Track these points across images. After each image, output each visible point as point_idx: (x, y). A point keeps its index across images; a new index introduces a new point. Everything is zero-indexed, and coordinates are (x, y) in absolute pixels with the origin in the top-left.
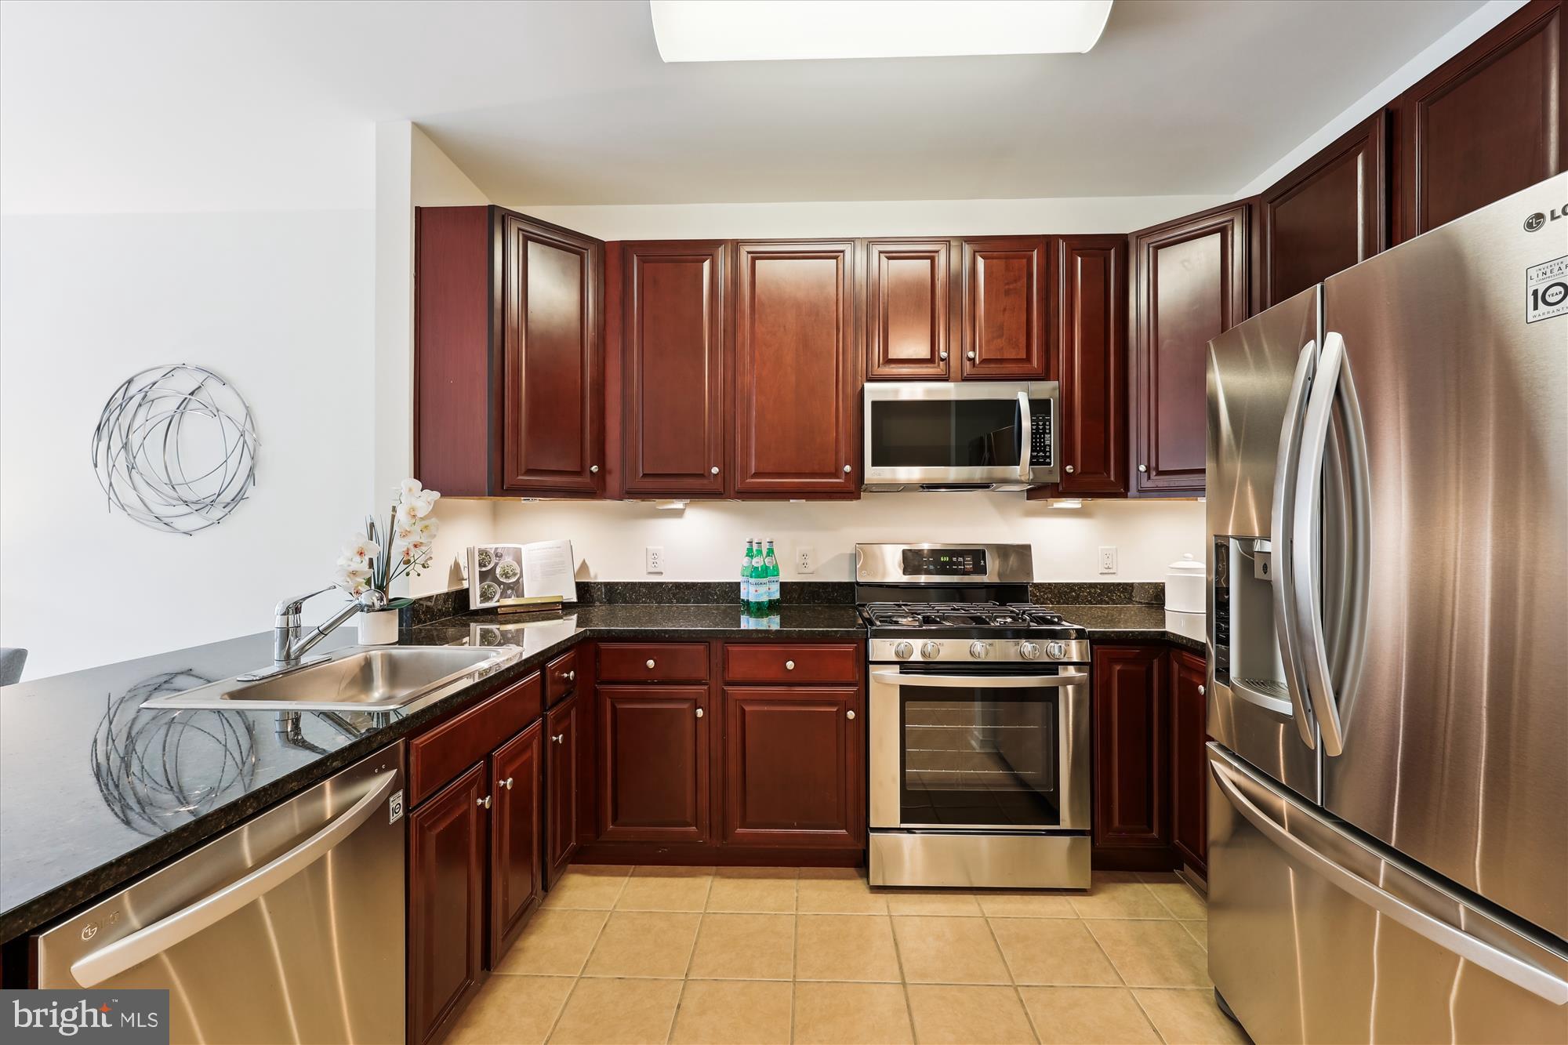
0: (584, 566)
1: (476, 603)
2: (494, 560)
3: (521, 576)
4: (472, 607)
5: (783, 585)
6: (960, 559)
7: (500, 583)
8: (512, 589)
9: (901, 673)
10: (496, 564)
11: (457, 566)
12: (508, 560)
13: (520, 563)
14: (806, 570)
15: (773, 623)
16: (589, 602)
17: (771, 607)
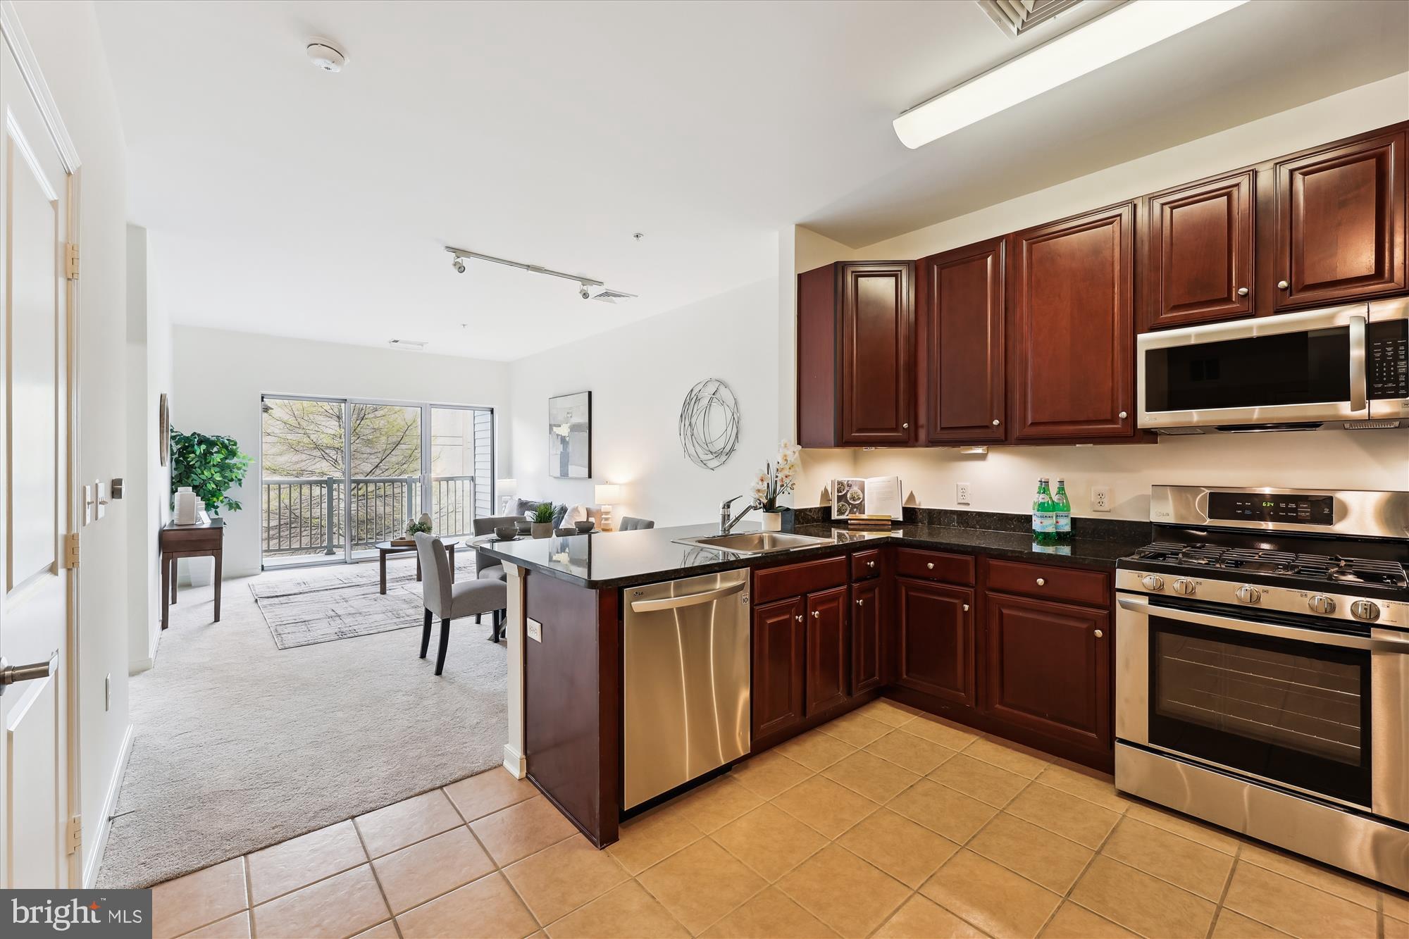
0: (912, 497)
1: (835, 516)
2: (847, 488)
3: (864, 500)
4: (833, 518)
5: (1074, 521)
6: (1294, 506)
7: (849, 504)
8: (857, 508)
9: (1149, 604)
10: (848, 491)
11: (826, 490)
12: (855, 489)
13: (863, 492)
14: (1101, 509)
15: (1065, 551)
16: (914, 523)
17: (1060, 538)
